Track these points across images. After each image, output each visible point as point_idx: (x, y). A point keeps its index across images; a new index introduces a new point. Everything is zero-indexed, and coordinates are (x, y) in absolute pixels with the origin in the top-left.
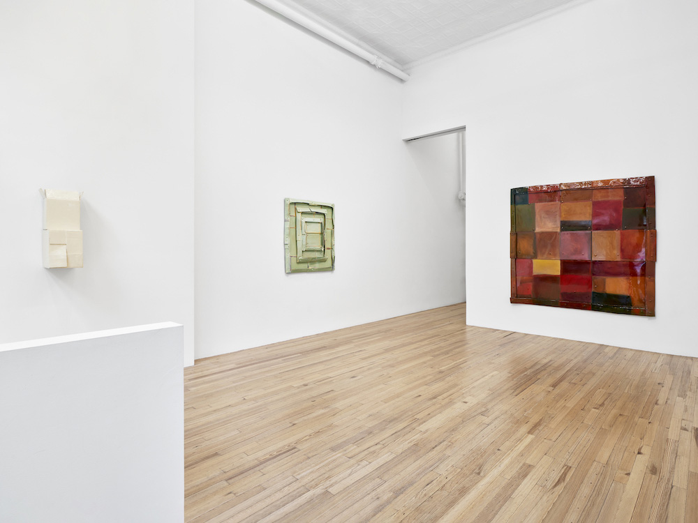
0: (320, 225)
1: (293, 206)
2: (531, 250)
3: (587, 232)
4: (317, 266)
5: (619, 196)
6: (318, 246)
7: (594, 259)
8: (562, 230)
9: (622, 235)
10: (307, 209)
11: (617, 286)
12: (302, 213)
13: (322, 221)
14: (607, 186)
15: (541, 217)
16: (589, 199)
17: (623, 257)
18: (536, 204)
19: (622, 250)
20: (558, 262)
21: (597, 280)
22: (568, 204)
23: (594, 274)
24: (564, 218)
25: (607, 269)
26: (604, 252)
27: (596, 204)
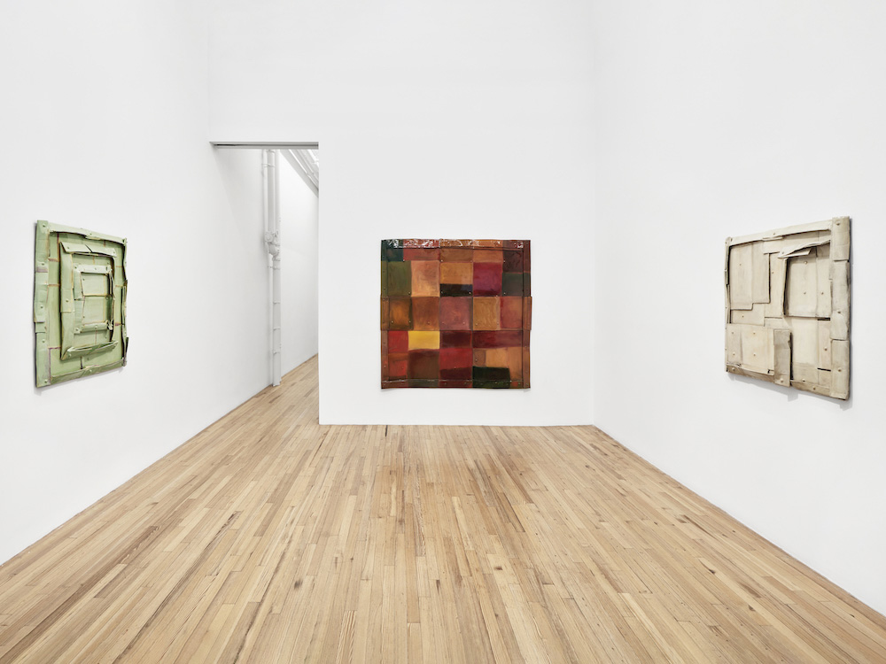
0: (105, 278)
1: (54, 239)
2: (406, 320)
3: (469, 297)
4: (97, 362)
5: (498, 259)
6: (101, 322)
7: (474, 329)
8: (441, 295)
9: (502, 302)
10: (81, 247)
11: (497, 358)
12: (75, 254)
13: (109, 271)
14: (487, 247)
15: (418, 278)
16: (469, 260)
17: (503, 325)
18: (412, 262)
19: (502, 319)
20: (437, 334)
21: (477, 353)
22: (449, 264)
23: (475, 347)
24: (444, 280)
25: (486, 339)
26: (485, 322)
27: (477, 267)
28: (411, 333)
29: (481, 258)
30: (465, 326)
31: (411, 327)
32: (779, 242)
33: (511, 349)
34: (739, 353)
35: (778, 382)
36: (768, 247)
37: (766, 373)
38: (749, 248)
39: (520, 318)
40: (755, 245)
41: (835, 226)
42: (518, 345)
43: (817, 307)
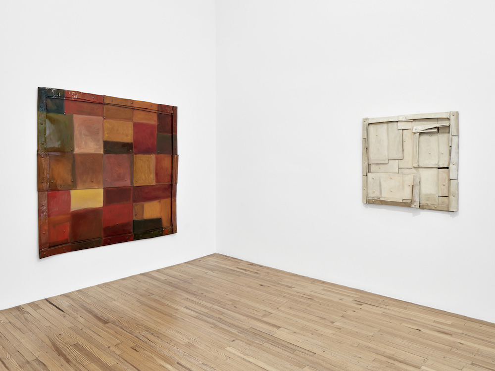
2: (68, 178)
3: (130, 155)
5: (154, 121)
7: (134, 185)
8: (105, 152)
9: (157, 159)
11: (152, 210)
15: (81, 134)
16: (130, 119)
17: (158, 180)
18: (75, 116)
19: (157, 174)
20: (101, 191)
21: (137, 207)
22: (111, 121)
23: (135, 201)
24: (107, 137)
25: (145, 194)
26: (144, 177)
27: (136, 126)
28: (73, 192)
29: (140, 117)
30: (127, 183)
31: (74, 186)
32: (410, 123)
33: (163, 201)
34: (379, 191)
35: (413, 206)
36: (401, 126)
37: (401, 201)
38: (385, 126)
39: (170, 173)
40: (390, 124)
41: (452, 116)
42: (167, 197)
43: (439, 161)
